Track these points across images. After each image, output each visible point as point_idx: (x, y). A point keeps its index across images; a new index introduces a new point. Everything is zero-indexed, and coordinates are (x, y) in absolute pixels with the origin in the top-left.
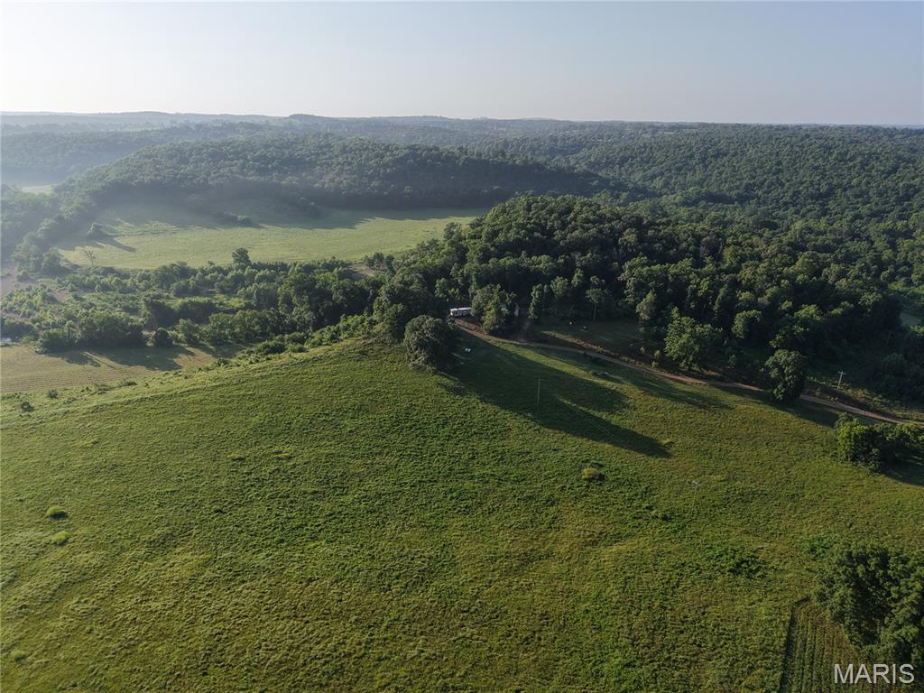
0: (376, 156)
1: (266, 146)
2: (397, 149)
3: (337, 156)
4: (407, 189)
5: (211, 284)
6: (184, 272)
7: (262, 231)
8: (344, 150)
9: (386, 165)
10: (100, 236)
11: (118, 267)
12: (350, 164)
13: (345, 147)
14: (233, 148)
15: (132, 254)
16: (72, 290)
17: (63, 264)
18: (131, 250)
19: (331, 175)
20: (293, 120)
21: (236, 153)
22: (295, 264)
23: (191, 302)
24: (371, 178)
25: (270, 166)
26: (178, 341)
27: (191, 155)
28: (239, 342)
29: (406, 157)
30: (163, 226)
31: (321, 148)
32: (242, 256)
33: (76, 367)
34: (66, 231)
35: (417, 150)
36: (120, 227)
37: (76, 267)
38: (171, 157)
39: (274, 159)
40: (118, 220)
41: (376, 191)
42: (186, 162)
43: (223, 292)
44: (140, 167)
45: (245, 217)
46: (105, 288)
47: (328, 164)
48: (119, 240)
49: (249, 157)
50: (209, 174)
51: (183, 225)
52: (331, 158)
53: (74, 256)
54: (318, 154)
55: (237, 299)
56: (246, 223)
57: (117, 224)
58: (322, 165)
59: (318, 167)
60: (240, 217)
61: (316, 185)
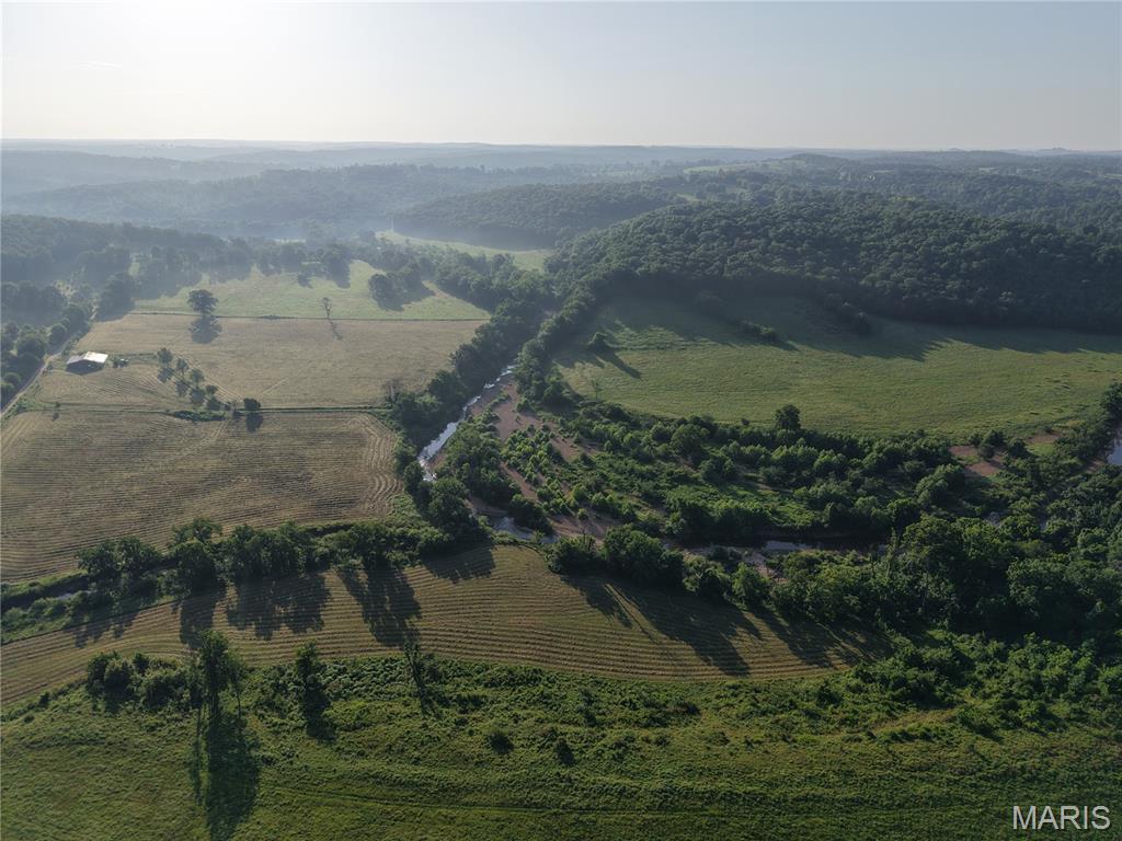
0: (953, 239)
1: (792, 218)
2: (986, 228)
3: (889, 236)
4: (1006, 296)
5: (752, 462)
6: (715, 434)
7: (795, 356)
8: (900, 226)
9: (970, 256)
10: (603, 351)
11: (628, 405)
12: (910, 249)
13: (900, 220)
14: (750, 219)
15: (637, 383)
16: (578, 442)
17: (565, 393)
18: (636, 374)
19: (884, 267)
20: (797, 162)
21: (754, 228)
22: (871, 443)
23: (737, 508)
24: (945, 274)
25: (799, 249)
26: (731, 593)
27: (700, 231)
29: (1003, 243)
30: (669, 336)
31: (864, 219)
32: (790, 418)
34: (572, 340)
35: (1020, 231)
36: (621, 334)
37: (578, 397)
38: (677, 232)
39: (802, 238)
40: (618, 322)
41: (956, 297)
42: (693, 239)
43: (770, 482)
44: (643, 246)
45: (770, 329)
46: (616, 446)
47: (877, 247)
48: (621, 356)
49: (771, 235)
50: (723, 261)
51: (690, 335)
52: (881, 238)
53: (578, 377)
54: (860, 231)
55: (794, 505)
56: (772, 340)
57: (618, 328)
58: (868, 249)
59: (863, 254)
60: (765, 330)
61: (863, 282)
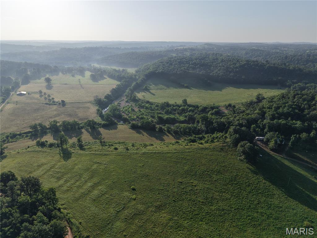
0: (233, 64)
1: (196, 59)
2: (241, 61)
3: (219, 63)
4: (243, 77)
5: (175, 110)
6: (168, 105)
7: (191, 91)
8: (222, 61)
9: (237, 68)
10: (147, 90)
11: (151, 101)
12: (224, 66)
13: (223, 60)
14: (186, 59)
15: (154, 96)
16: (138, 108)
17: (137, 98)
18: (154, 95)
19: (216, 71)
20: (205, 46)
21: (186, 62)
22: (201, 106)
23: (169, 117)
24: (230, 72)
25: (197, 67)
26: (165, 131)
27: (173, 62)
28: (182, 134)
29: (245, 65)
30: (163, 87)
31: (214, 59)
32: (185, 101)
33: (138, 135)
34: (139, 87)
35: (249, 62)
36: (152, 86)
37: (140, 99)
38: (168, 63)
39: (198, 64)
40: (151, 84)
41: (232, 77)
42: (171, 64)
43: (178, 114)
44: (159, 66)
45: (187, 85)
46: (147, 108)
47: (216, 66)
48: (151, 91)
49: (190, 63)
50: (178, 69)
51: (168, 87)
52: (217, 64)
53: (140, 95)
54: (213, 62)
55: (182, 117)
56: (187, 87)
57: (151, 85)
58: (213, 66)
59: (212, 67)
60: (185, 85)
61: (211, 74)
